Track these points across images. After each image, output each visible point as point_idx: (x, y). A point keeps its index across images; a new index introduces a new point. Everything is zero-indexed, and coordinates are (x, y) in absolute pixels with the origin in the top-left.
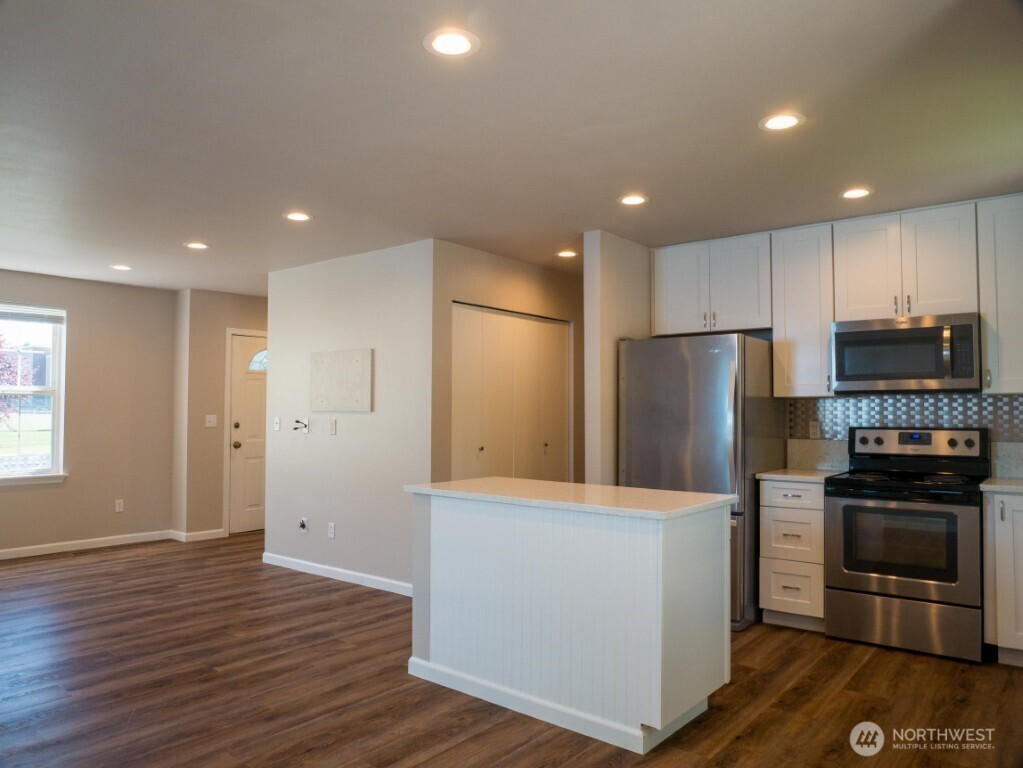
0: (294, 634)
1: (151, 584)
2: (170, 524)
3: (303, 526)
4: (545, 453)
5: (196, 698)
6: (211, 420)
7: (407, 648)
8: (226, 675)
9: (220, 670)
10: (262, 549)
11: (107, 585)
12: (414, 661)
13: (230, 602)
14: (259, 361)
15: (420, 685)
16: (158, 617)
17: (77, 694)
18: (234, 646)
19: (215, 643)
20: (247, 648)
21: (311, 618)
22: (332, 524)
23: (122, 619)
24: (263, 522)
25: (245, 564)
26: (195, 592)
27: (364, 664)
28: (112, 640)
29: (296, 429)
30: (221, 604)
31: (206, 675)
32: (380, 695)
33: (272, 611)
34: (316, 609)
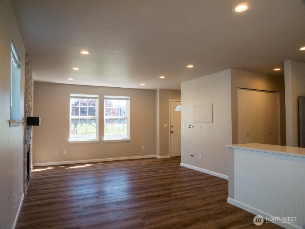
0: (191, 187)
1: (151, 169)
2: (155, 153)
3: (192, 156)
4: (270, 136)
5: (167, 201)
6: (165, 125)
7: (227, 194)
8: (174, 196)
9: (172, 194)
10: (180, 162)
11: (141, 169)
12: (229, 198)
13: (173, 176)
14: (178, 108)
15: (231, 206)
16: (154, 178)
17: (137, 196)
18: (175, 188)
19: (171, 187)
20: (179, 189)
21: (196, 183)
22: (200, 156)
23: (146, 178)
24: (180, 154)
25: (176, 166)
26: (163, 172)
27: (213, 198)
28: (144, 183)
29: (189, 128)
30: (170, 176)
31: (169, 195)
32: (219, 208)
33: (185, 179)
34: (197, 180)
